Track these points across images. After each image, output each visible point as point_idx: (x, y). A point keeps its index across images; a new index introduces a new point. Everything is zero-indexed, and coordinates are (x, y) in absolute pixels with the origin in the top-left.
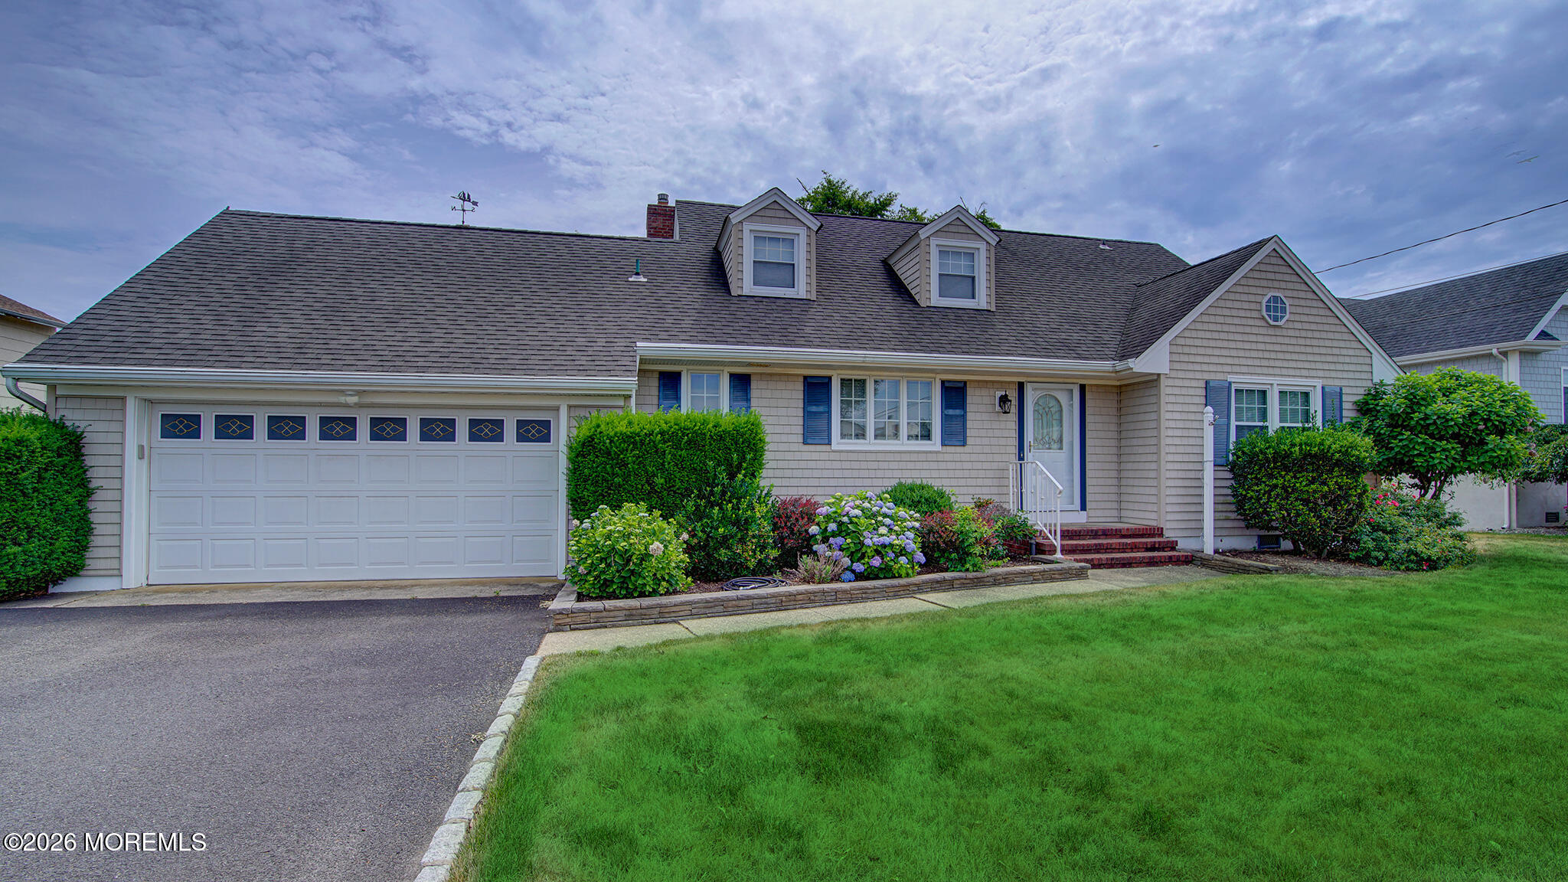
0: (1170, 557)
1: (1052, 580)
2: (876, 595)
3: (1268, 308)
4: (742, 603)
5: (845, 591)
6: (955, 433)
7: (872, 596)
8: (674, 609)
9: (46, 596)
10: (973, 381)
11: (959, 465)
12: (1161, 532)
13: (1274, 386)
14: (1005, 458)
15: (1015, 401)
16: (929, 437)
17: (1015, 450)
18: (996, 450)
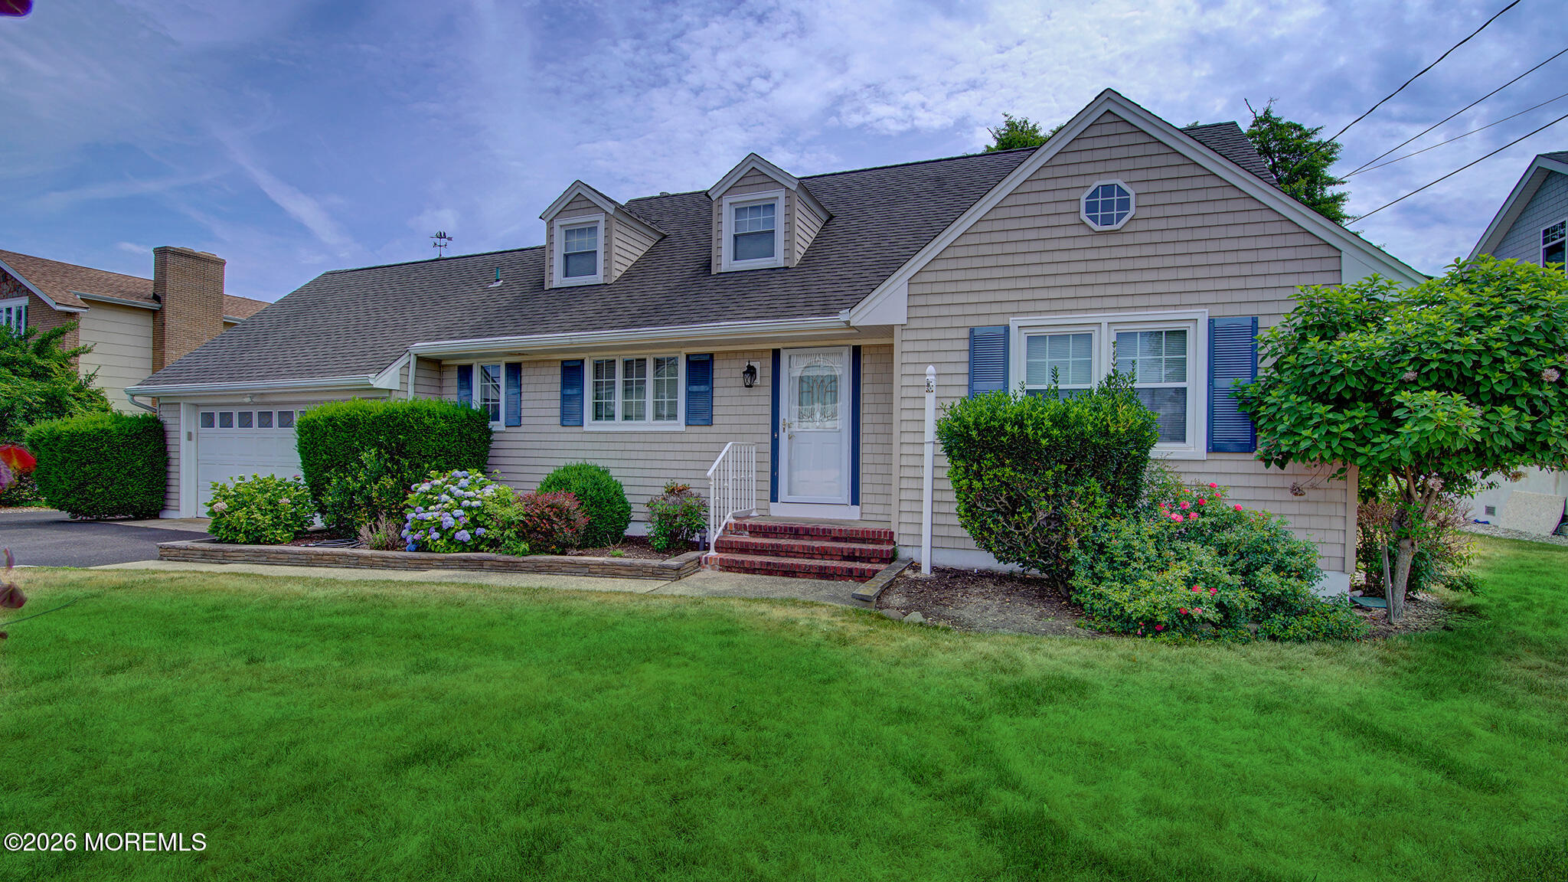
0: (851, 570)
1: (614, 575)
2: (398, 565)
3: (1091, 208)
4: (280, 556)
5: (366, 558)
6: (700, 412)
7: (393, 565)
8: (233, 554)
10: (719, 353)
11: (704, 447)
12: (890, 537)
13: (1104, 326)
14: (758, 438)
15: (769, 372)
16: (673, 416)
17: (768, 429)
18: (746, 429)
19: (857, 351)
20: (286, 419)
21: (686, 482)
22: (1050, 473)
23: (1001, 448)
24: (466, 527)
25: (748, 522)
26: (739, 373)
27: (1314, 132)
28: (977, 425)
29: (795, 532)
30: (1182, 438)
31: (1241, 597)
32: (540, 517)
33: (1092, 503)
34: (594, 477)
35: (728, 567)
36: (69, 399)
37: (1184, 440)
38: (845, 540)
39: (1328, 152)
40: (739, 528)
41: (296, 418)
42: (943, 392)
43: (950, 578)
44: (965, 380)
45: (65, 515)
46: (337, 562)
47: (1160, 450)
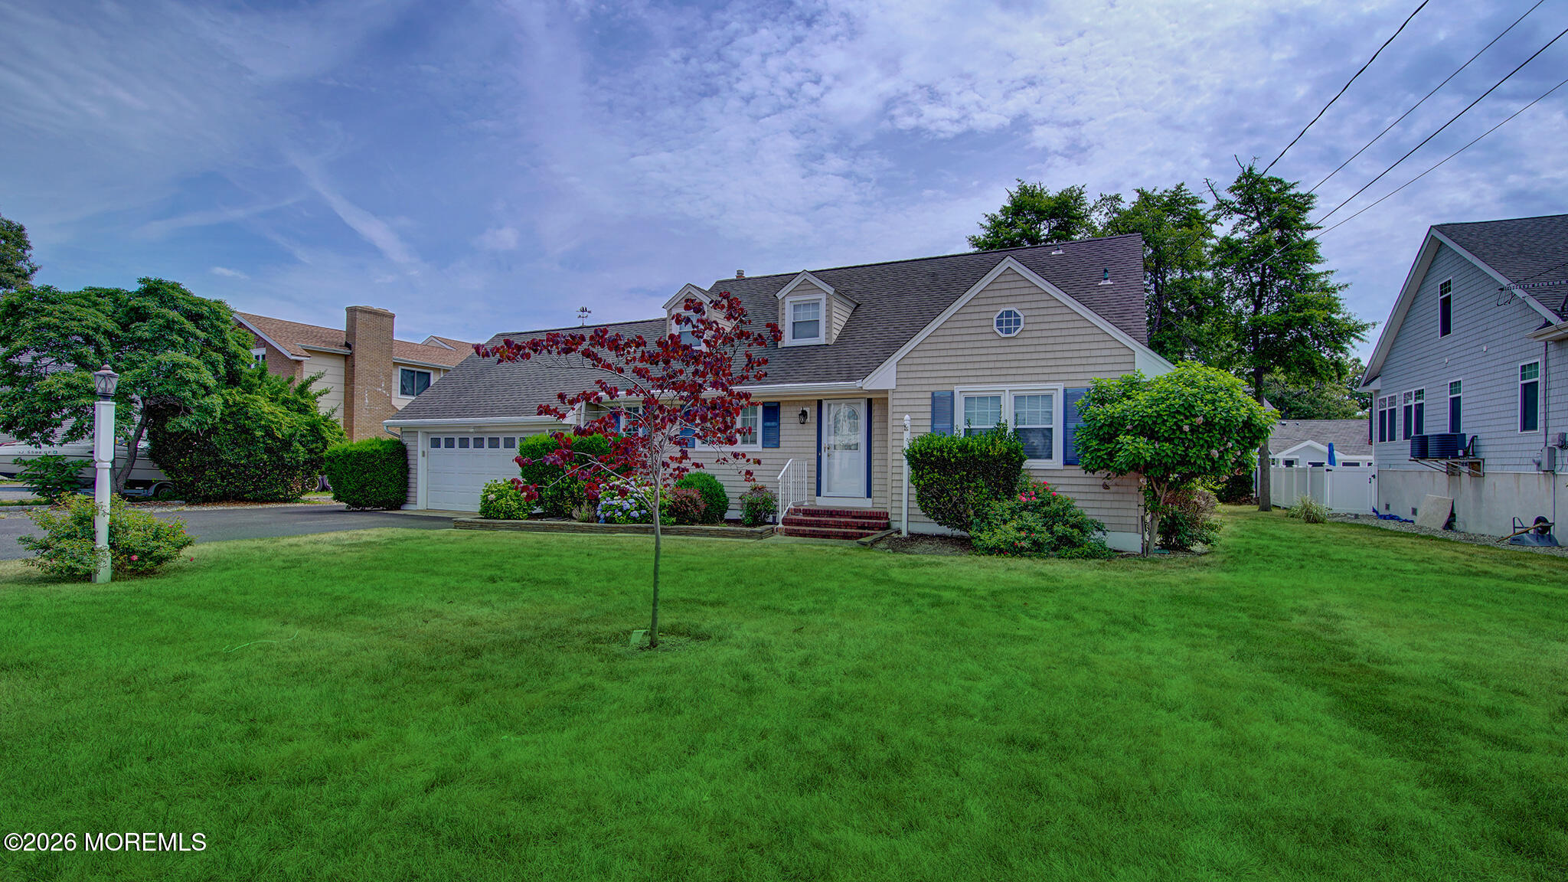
0: (861, 534)
1: (724, 536)
2: (598, 531)
3: (999, 323)
5: (579, 526)
6: (772, 439)
7: (595, 531)
9: (399, 509)
10: (783, 401)
11: (775, 461)
12: (886, 516)
13: (1007, 392)
14: (808, 456)
15: (815, 414)
16: (754, 442)
17: (815, 450)
18: (801, 450)
19: (870, 401)
20: (510, 443)
21: (764, 484)
22: (957, 476)
23: (932, 463)
24: (636, 509)
25: (802, 508)
26: (796, 415)
27: (1292, 186)
28: (920, 450)
29: (831, 513)
30: (1050, 457)
31: (1046, 537)
32: (681, 502)
33: (981, 493)
34: (707, 480)
35: (789, 533)
36: (322, 427)
37: (1051, 458)
38: (860, 517)
39: (1303, 204)
40: (796, 511)
41: (518, 443)
42: (915, 429)
43: (915, 537)
44: (929, 423)
45: (343, 505)
46: (561, 529)
47: (1028, 463)
